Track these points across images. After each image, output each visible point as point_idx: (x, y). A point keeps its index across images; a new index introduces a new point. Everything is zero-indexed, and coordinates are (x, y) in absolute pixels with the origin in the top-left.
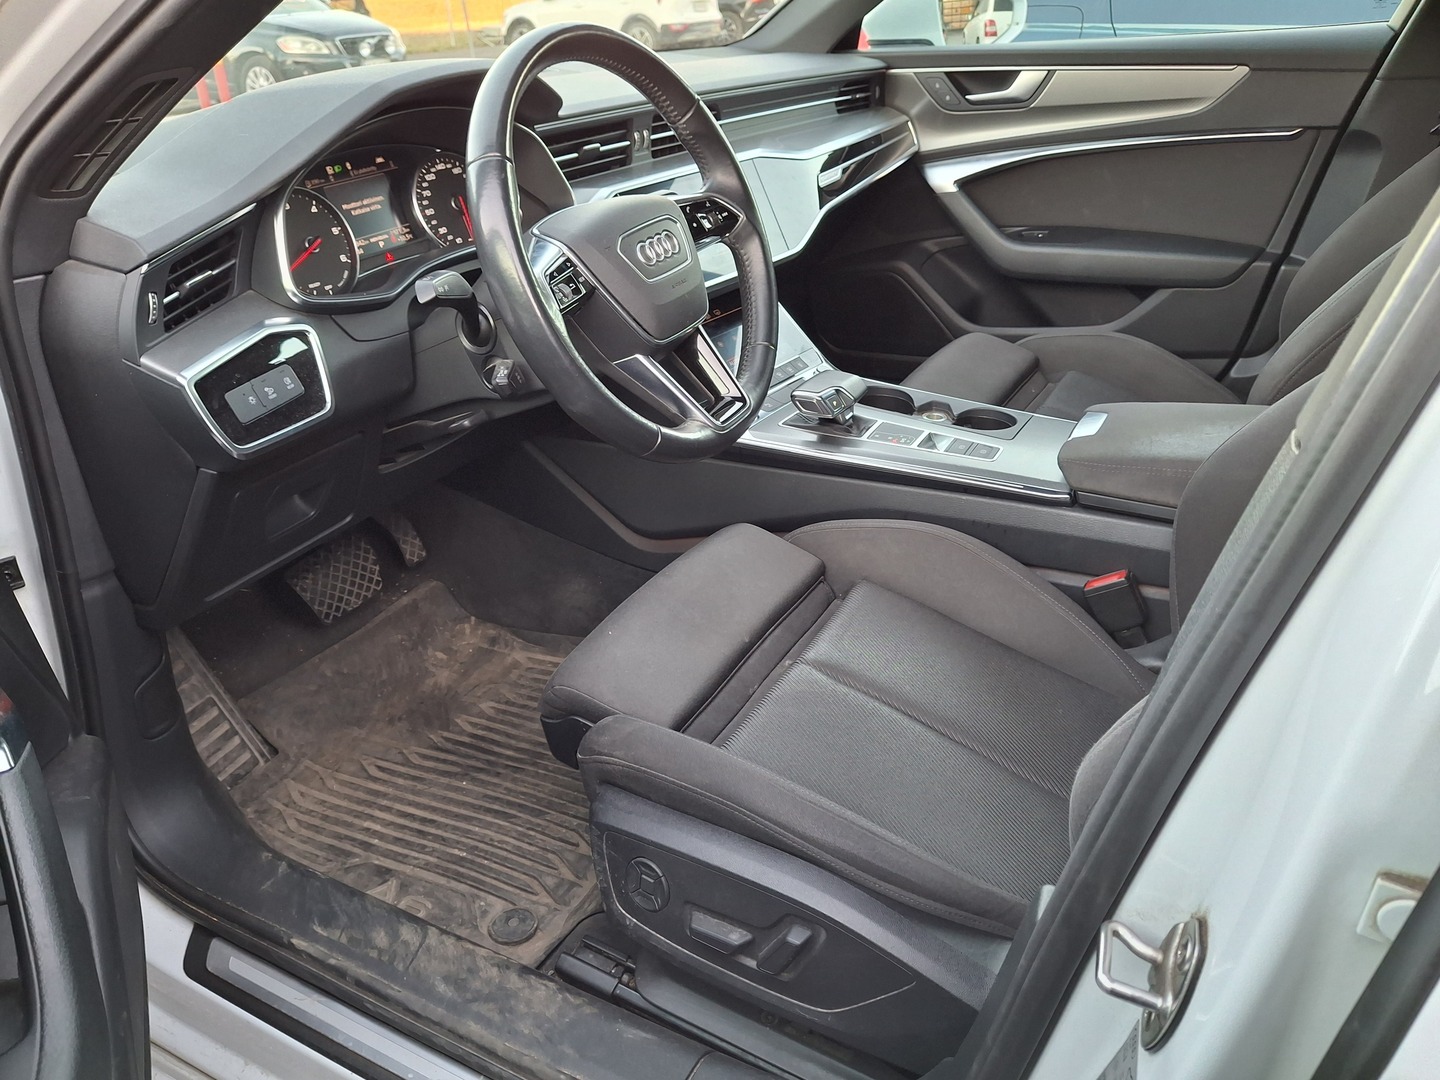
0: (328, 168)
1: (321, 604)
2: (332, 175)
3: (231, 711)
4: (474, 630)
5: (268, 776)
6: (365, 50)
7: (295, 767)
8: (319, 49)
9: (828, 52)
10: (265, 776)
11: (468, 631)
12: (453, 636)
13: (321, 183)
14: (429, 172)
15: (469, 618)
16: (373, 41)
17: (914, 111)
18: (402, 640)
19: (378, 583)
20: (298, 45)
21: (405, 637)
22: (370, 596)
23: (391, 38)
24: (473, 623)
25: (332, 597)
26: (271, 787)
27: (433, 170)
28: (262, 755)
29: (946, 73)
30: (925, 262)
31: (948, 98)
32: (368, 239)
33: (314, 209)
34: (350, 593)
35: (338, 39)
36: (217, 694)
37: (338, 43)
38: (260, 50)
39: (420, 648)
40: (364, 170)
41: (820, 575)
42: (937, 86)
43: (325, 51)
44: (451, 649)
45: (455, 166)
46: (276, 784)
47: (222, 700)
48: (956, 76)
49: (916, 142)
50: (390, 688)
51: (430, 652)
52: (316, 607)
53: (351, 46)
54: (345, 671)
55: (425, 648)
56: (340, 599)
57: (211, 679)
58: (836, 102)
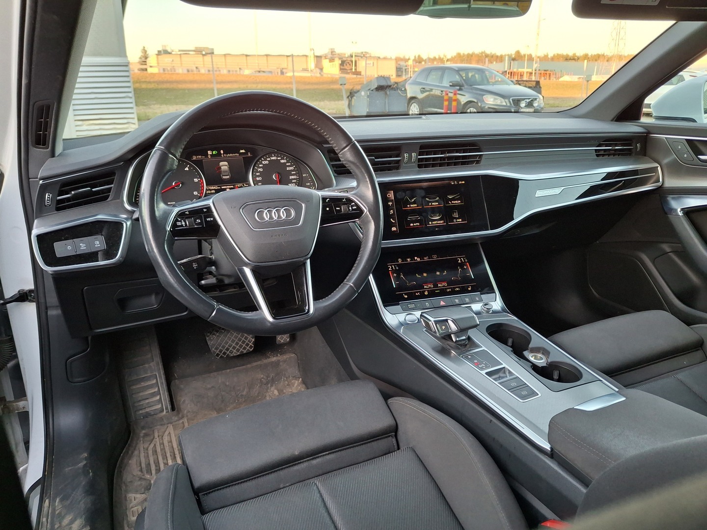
0: (209, 152)
1: (217, 349)
2: (210, 155)
3: (162, 383)
4: (298, 385)
5: (163, 419)
6: (523, 104)
7: (178, 420)
8: (502, 102)
9: (612, 121)
10: (162, 419)
11: (296, 385)
12: (288, 385)
13: (202, 158)
14: (265, 160)
15: (299, 378)
16: (528, 101)
17: (666, 161)
18: (263, 378)
19: (251, 347)
20: (492, 100)
21: (265, 377)
22: (245, 352)
23: (538, 100)
24: (299, 382)
25: (223, 347)
26: (161, 425)
27: (268, 159)
28: (167, 408)
29: (686, 140)
30: (659, 257)
31: (685, 156)
32: (221, 187)
33: (187, 169)
34: (234, 348)
35: (511, 98)
36: (160, 374)
37: (511, 100)
38: (476, 101)
39: (269, 385)
40: (231, 155)
41: (393, 431)
42: (680, 147)
43: (504, 104)
44: (282, 391)
45: (283, 159)
46: (164, 424)
47: (160, 377)
48: (696, 143)
49: (661, 180)
50: (243, 400)
51: (273, 389)
52: (213, 349)
53: (517, 102)
54: (227, 384)
55: (272, 386)
56: (227, 349)
57: (160, 366)
58: (595, 150)
